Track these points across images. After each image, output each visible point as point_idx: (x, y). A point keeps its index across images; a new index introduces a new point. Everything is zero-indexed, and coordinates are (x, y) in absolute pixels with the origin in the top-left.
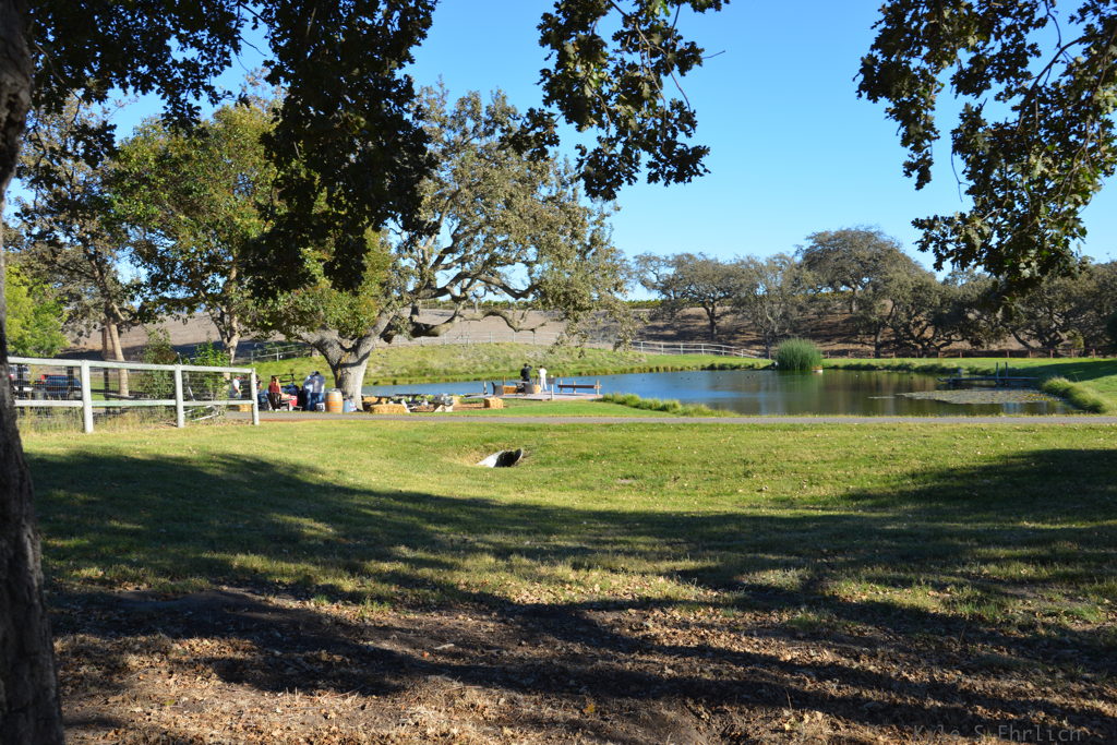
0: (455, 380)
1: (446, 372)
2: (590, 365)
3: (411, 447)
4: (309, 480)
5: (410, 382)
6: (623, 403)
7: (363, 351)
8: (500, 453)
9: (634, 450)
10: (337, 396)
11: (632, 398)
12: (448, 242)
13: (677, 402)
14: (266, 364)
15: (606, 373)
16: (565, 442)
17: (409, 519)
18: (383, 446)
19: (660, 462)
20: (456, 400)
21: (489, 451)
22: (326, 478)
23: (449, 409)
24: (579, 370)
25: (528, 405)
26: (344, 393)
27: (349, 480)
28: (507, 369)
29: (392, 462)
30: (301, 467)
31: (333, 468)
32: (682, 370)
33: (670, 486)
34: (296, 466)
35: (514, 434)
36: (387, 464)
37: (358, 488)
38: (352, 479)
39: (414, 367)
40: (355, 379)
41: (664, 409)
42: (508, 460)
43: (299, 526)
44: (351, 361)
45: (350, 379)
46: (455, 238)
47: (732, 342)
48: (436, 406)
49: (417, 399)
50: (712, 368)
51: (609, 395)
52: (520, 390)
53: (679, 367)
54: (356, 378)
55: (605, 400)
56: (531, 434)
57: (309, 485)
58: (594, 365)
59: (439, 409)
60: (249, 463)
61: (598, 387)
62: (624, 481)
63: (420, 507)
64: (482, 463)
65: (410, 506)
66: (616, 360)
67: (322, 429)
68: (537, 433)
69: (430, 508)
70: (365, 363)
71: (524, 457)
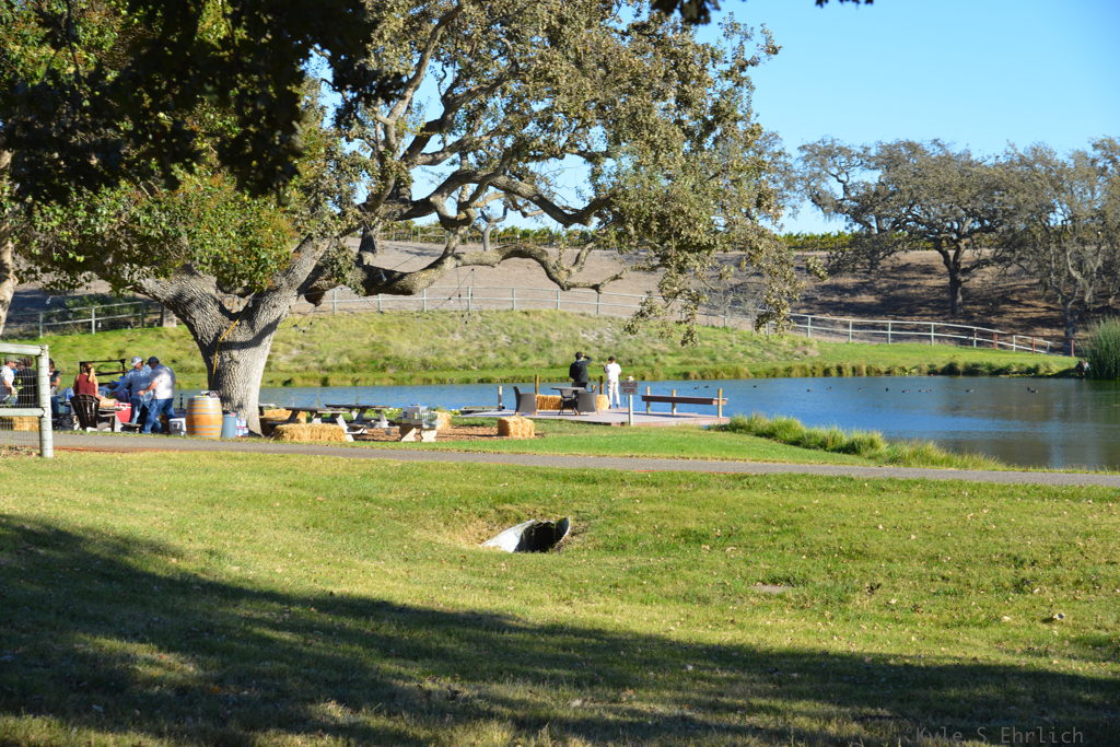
0: (442, 382)
1: (425, 365)
2: (705, 359)
3: (353, 508)
4: (151, 569)
5: (355, 382)
6: (769, 435)
7: (264, 319)
8: (528, 524)
9: (789, 526)
10: (210, 405)
11: (788, 427)
12: (435, 111)
13: (877, 436)
14: (69, 340)
15: (737, 375)
16: (652, 506)
17: (343, 650)
18: (299, 505)
19: (841, 552)
20: (443, 420)
21: (505, 520)
22: (183, 565)
23: (429, 436)
24: (684, 369)
25: (583, 434)
26: (225, 399)
27: (230, 571)
28: (544, 362)
29: (316, 535)
30: (136, 542)
31: (200, 546)
32: (888, 373)
33: (861, 601)
34: (126, 541)
35: (556, 488)
36: (306, 541)
37: (248, 586)
38: (236, 568)
39: (362, 352)
40: (247, 373)
41: (851, 449)
42: (541, 538)
43: (127, 658)
44: (240, 338)
45: (238, 373)
46: (450, 102)
47: (994, 319)
48: (405, 430)
49: (367, 415)
50: (951, 370)
51: (743, 419)
52: (569, 404)
53: (884, 369)
54: (250, 371)
55: (733, 428)
56: (588, 489)
57: (152, 577)
58: (714, 360)
59: (411, 436)
60: (32, 533)
61: (721, 402)
62: (769, 589)
63: (368, 626)
64: (490, 544)
65: (349, 623)
66: (757, 351)
67: (180, 469)
68: (601, 488)
69: (388, 629)
70: (267, 342)
71: (573, 534)
